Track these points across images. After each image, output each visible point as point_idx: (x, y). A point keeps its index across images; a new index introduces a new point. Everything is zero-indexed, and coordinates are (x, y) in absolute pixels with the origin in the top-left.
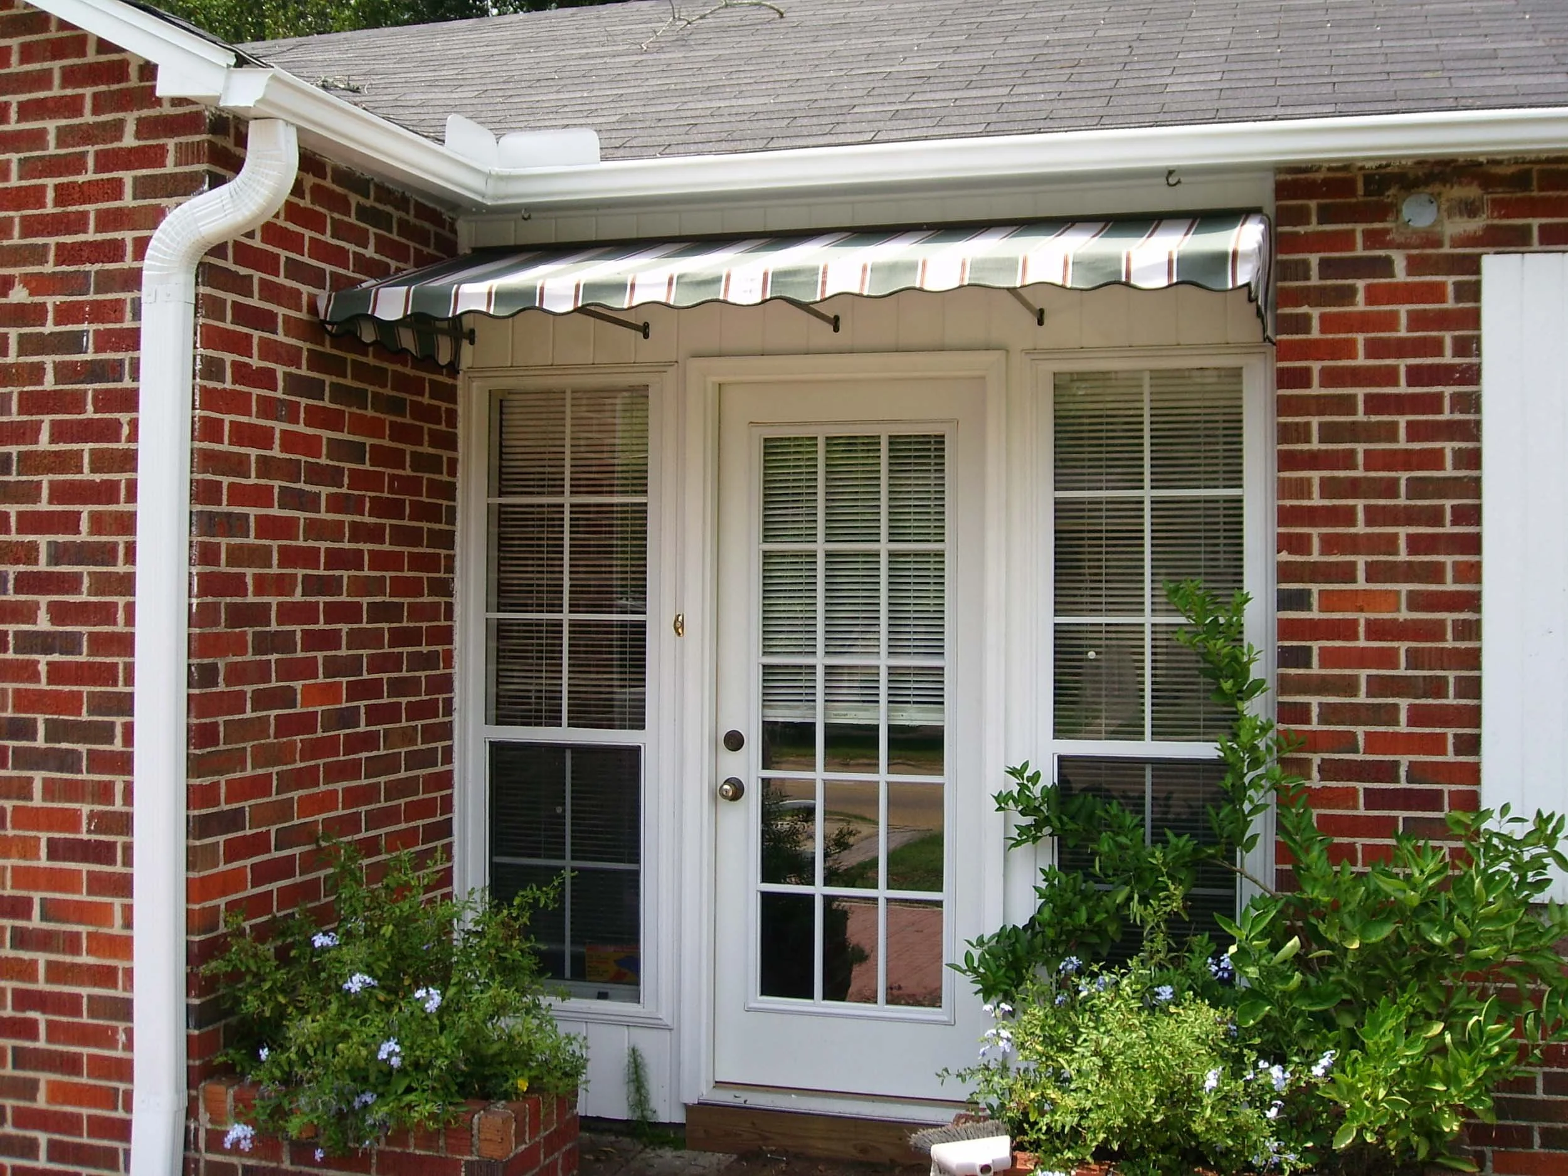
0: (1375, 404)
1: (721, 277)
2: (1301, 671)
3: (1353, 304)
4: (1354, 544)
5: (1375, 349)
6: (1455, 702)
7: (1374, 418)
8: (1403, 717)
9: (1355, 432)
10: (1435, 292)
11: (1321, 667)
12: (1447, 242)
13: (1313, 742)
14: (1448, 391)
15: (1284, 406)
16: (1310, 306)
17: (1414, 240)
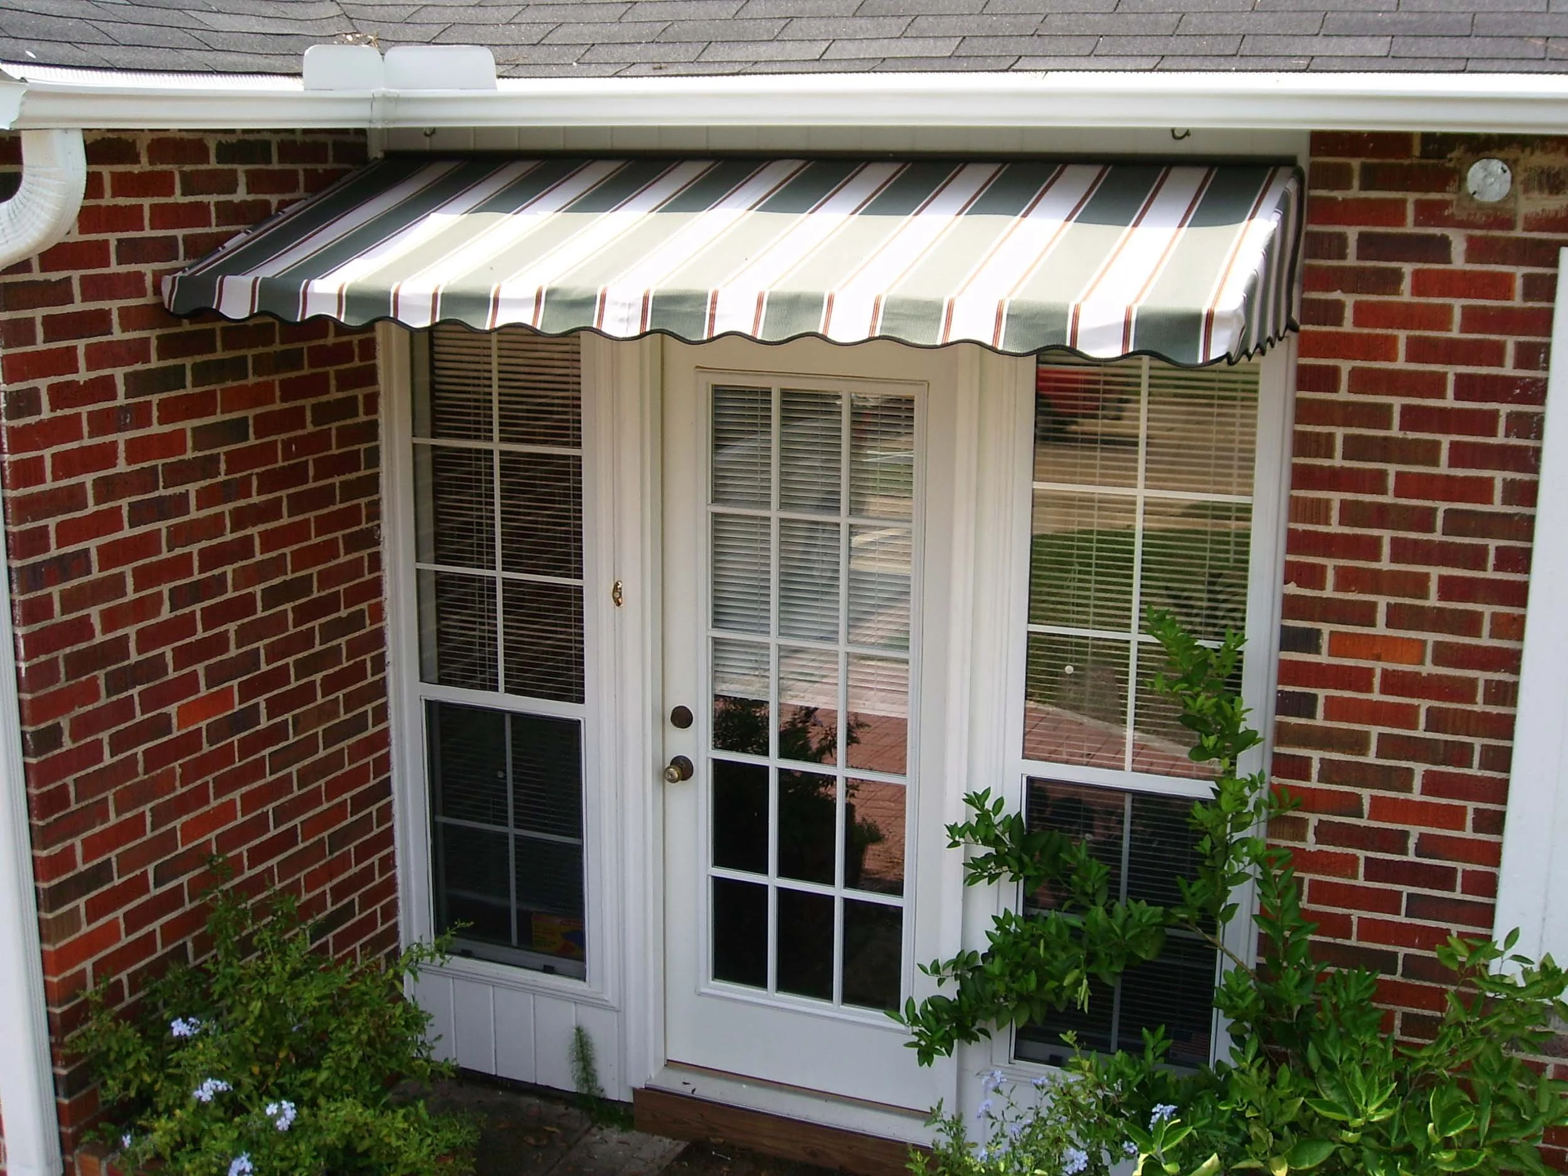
0: (1413, 418)
1: (596, 297)
2: (1303, 721)
3: (1396, 292)
4: (1376, 582)
5: (1419, 350)
6: (1479, 773)
7: (1411, 435)
8: (1417, 783)
9: (1387, 450)
10: (1500, 286)
11: (1326, 718)
12: (1520, 224)
13: (1312, 801)
14: (1505, 409)
15: (1304, 412)
16: (1343, 291)
17: (1481, 218)
